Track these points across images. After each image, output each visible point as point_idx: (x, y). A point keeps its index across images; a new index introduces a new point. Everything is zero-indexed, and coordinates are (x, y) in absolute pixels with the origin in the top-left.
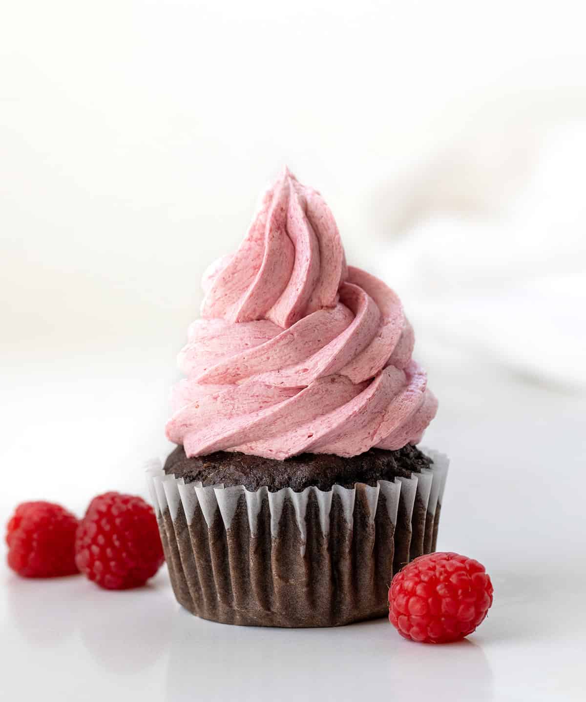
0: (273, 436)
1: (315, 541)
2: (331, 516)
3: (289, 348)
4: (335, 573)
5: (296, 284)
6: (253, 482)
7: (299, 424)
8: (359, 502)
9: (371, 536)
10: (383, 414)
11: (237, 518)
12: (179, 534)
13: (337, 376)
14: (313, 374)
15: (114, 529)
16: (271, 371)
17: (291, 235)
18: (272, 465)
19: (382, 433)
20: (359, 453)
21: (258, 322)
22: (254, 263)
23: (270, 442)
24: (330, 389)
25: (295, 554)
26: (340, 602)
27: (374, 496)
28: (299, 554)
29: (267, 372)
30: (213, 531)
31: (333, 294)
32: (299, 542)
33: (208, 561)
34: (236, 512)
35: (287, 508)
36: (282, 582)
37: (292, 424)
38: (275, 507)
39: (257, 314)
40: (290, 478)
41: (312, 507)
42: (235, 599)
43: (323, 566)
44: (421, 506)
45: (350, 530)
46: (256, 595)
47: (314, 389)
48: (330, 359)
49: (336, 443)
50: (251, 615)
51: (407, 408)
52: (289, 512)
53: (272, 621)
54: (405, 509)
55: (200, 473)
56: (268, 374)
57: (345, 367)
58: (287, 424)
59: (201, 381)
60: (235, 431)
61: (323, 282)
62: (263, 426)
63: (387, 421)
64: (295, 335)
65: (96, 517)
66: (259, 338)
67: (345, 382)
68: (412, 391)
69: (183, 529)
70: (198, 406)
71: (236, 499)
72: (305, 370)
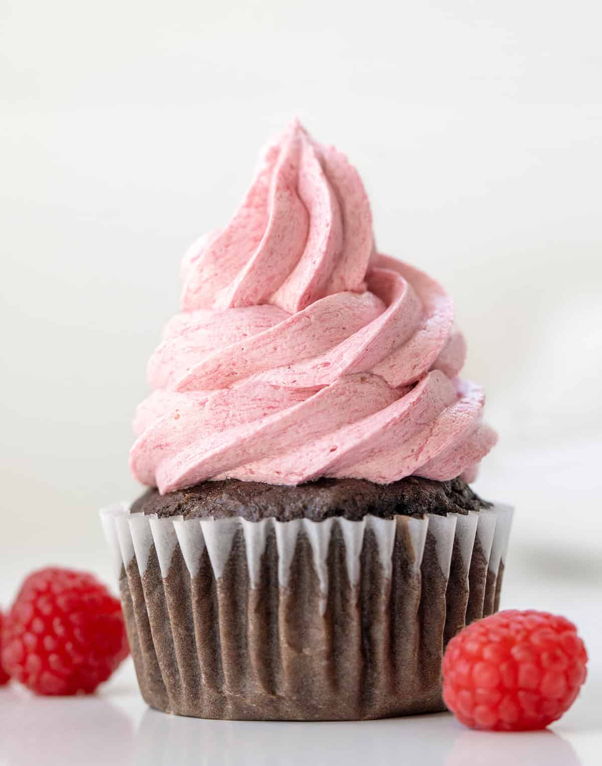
0: (282, 452)
1: (338, 595)
2: (362, 558)
3: (304, 335)
4: (366, 642)
5: (312, 256)
6: (255, 512)
7: (318, 435)
8: (400, 543)
9: (416, 590)
10: (432, 427)
11: (231, 563)
12: (150, 593)
13: (368, 375)
14: (336, 369)
15: (56, 611)
16: (278, 367)
17: (304, 197)
18: (281, 491)
19: (431, 451)
20: (398, 478)
21: (260, 306)
22: (254, 234)
23: (277, 461)
24: (359, 390)
25: (311, 612)
26: (372, 685)
27: (421, 532)
28: (317, 612)
29: (273, 368)
30: (197, 583)
31: (361, 273)
32: (317, 595)
33: (189, 629)
34: (231, 555)
35: (302, 548)
36: (293, 652)
37: (309, 434)
38: (286, 544)
39: (259, 297)
40: (305, 507)
41: (336, 546)
42: (227, 679)
43: (350, 630)
44: (481, 557)
45: (387, 579)
46: (256, 672)
47: (338, 388)
48: (360, 349)
49: (367, 462)
50: (248, 701)
51: (463, 421)
52: (304, 553)
53: (277, 710)
54: (461, 558)
55: (180, 506)
56: (276, 370)
57: (379, 364)
58: (302, 434)
59: (181, 387)
60: (229, 444)
61: (347, 258)
62: (268, 437)
63: (437, 435)
64: (313, 318)
65: (31, 596)
66: (262, 326)
67: (379, 383)
68: (467, 403)
69: (155, 586)
70: (179, 415)
71: (230, 536)
72: (326, 364)
